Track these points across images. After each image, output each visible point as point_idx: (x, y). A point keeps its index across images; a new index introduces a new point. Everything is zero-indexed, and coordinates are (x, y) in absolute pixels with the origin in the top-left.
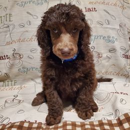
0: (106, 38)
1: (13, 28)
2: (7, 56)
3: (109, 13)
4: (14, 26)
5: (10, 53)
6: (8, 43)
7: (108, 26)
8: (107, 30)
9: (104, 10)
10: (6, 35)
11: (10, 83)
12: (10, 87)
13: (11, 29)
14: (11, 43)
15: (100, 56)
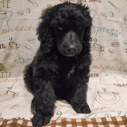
0: (110, 31)
1: (11, 16)
2: (3, 45)
5: (6, 42)
6: (4, 32)
7: (113, 19)
8: (111, 22)
9: (109, 2)
10: (3, 22)
12: (5, 79)
13: (8, 16)
14: (8, 31)
15: (102, 49)
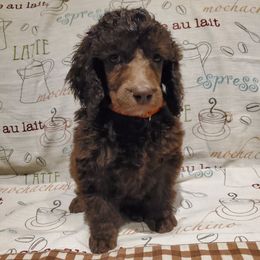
3: (245, 29)
4: (53, 63)
11: (47, 176)
